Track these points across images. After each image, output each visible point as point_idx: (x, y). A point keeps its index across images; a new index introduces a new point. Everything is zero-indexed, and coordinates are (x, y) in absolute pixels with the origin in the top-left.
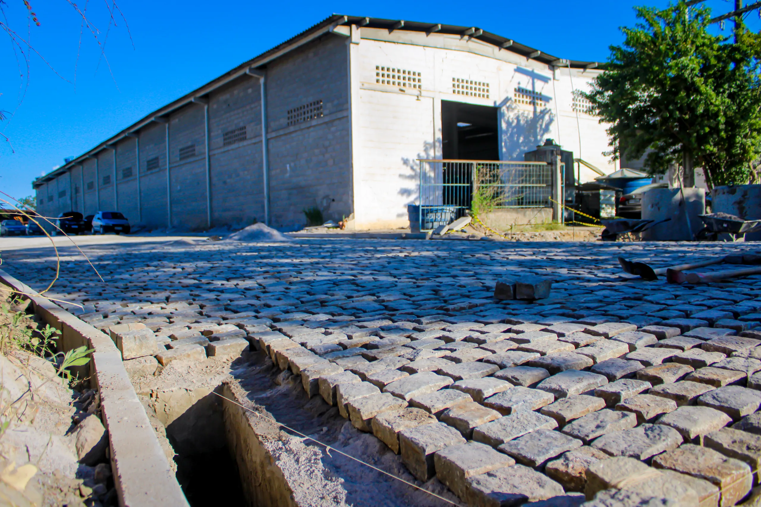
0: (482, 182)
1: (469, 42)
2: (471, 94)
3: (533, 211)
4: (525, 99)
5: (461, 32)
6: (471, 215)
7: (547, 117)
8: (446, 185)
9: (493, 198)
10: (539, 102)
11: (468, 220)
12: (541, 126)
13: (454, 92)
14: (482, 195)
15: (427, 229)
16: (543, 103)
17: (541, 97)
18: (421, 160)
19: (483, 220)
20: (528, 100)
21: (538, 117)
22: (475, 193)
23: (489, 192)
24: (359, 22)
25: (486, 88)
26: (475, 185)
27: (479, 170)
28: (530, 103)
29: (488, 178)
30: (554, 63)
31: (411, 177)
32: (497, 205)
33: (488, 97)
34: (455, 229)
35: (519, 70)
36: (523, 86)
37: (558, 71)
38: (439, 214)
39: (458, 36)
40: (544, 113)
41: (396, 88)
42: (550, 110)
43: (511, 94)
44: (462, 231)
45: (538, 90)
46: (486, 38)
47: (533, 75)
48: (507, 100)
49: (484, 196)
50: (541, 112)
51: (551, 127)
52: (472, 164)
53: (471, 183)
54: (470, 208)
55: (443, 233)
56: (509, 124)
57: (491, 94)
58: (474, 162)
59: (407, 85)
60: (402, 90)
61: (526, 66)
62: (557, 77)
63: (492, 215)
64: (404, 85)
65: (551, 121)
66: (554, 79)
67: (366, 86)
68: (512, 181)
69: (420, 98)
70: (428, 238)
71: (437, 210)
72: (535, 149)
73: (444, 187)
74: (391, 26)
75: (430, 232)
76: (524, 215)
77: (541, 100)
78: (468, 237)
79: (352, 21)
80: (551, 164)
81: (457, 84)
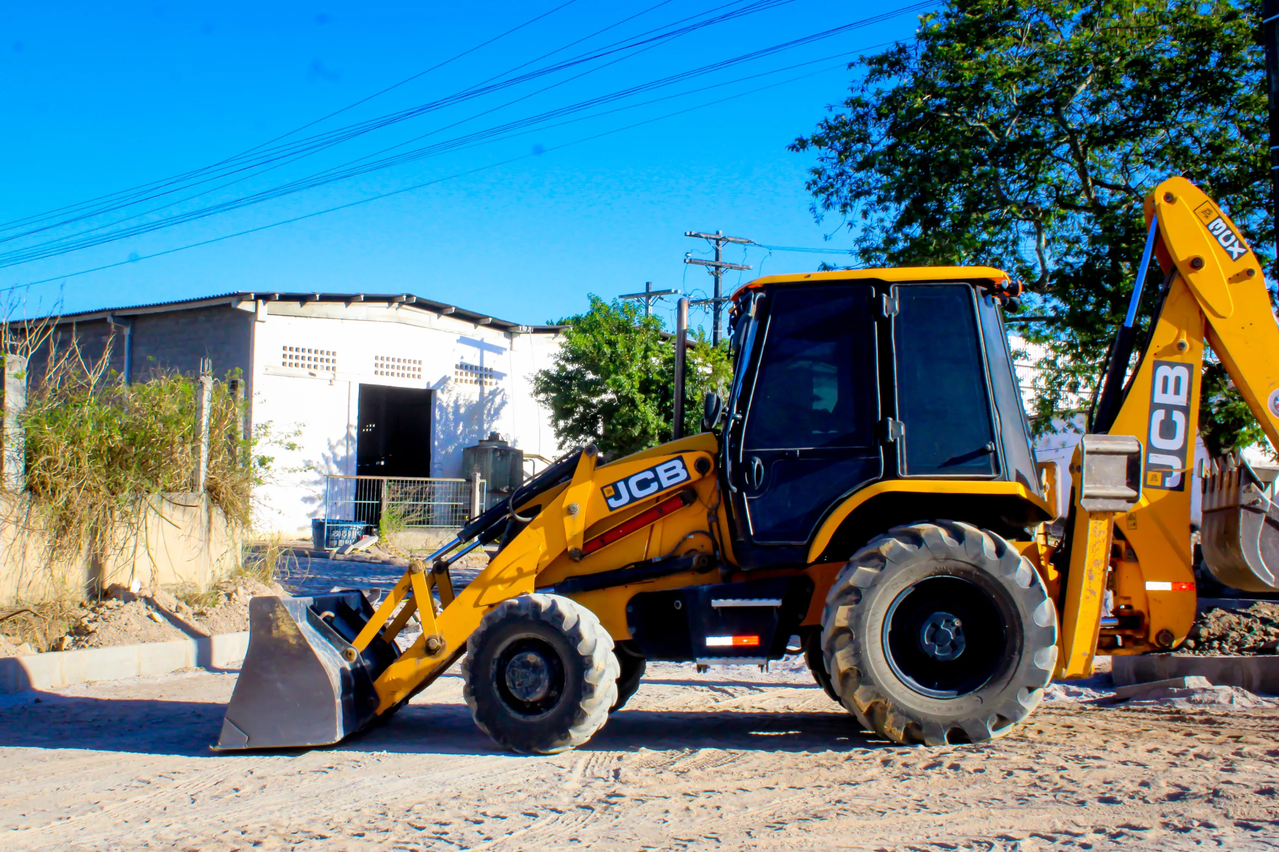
0: (393, 499)
1: (399, 310)
2: (398, 374)
3: (447, 531)
4: (469, 378)
5: (390, 299)
6: (378, 535)
7: (498, 400)
8: (358, 502)
9: (404, 516)
10: (488, 380)
11: (375, 539)
12: (489, 410)
13: (376, 372)
14: (391, 513)
15: (332, 547)
16: (494, 381)
17: (490, 373)
18: (327, 460)
19: (391, 539)
20: (474, 378)
21: (484, 400)
22: (384, 510)
23: (400, 510)
24: (266, 297)
25: (417, 366)
26: (385, 503)
27: (390, 487)
28: (476, 382)
29: (399, 495)
30: (512, 330)
31: (316, 483)
32: (408, 524)
33: (419, 377)
34: (360, 549)
35: (464, 340)
36: (469, 361)
37: (516, 340)
38: (345, 532)
39: (386, 304)
40: (494, 393)
41: (306, 371)
42: (503, 390)
43: (451, 372)
44: (367, 551)
45: (487, 365)
46: (422, 304)
47: (482, 346)
48: (444, 380)
49: (394, 514)
50: (491, 393)
51: (503, 412)
52: (382, 481)
53: (381, 501)
54: (378, 527)
55: (347, 552)
57: (423, 373)
58: (385, 478)
59: (319, 367)
60: (312, 374)
61: (473, 335)
62: (514, 348)
63: (401, 535)
64: (315, 367)
65: (503, 403)
66: (511, 349)
67: (271, 371)
68: (425, 499)
69: (333, 382)
70: (331, 557)
71: (343, 528)
72: (476, 443)
73: (356, 504)
74: (302, 299)
75: (335, 550)
76: (437, 536)
77: (491, 377)
78: (371, 558)
79: (258, 297)
80: (470, 480)
81: (381, 363)
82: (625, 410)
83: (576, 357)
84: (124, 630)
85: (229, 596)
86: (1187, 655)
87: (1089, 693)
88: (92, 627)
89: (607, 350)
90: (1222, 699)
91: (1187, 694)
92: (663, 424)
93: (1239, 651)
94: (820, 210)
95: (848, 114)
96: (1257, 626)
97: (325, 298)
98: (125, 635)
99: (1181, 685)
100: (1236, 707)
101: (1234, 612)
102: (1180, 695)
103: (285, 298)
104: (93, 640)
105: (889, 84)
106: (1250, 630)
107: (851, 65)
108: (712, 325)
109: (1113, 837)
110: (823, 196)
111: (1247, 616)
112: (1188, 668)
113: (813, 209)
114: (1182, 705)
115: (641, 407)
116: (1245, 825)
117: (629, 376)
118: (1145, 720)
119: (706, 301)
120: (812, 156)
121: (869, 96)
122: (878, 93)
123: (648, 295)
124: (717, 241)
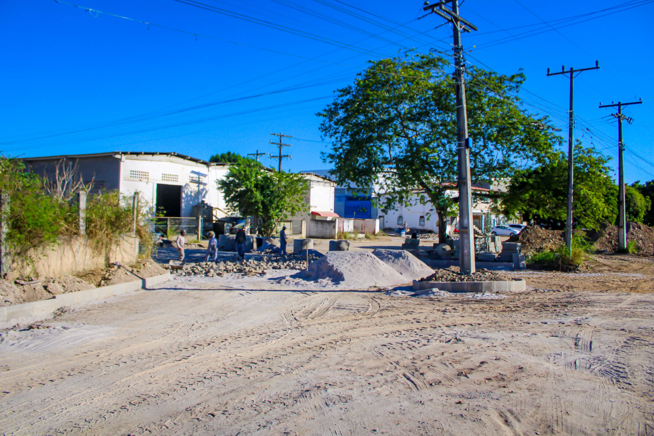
0: (171, 225)
1: (171, 157)
2: (170, 180)
3: (190, 236)
4: (194, 184)
5: (167, 154)
7: (204, 192)
8: (159, 226)
10: (201, 185)
12: (201, 195)
13: (162, 179)
16: (203, 186)
17: (202, 183)
20: (196, 185)
21: (199, 193)
22: (169, 229)
23: (174, 229)
24: (125, 153)
25: (177, 177)
26: (169, 226)
27: (170, 221)
29: (172, 223)
30: (209, 164)
33: (177, 181)
37: (210, 168)
39: (166, 156)
40: (203, 190)
41: (138, 179)
42: (206, 188)
43: (188, 182)
45: (201, 180)
46: (179, 156)
48: (186, 184)
49: (171, 230)
51: (207, 196)
53: (167, 225)
56: (187, 195)
57: (179, 180)
58: (168, 218)
59: (143, 178)
60: (140, 180)
62: (210, 170)
65: (206, 192)
67: (126, 179)
68: (181, 225)
69: (148, 183)
72: (196, 204)
74: (137, 154)
79: (123, 153)
80: (198, 218)
81: (164, 176)
82: (249, 193)
83: (233, 175)
84: (120, 278)
85: (144, 265)
86: (433, 282)
87: (409, 293)
88: (110, 277)
89: (243, 172)
90: (442, 294)
91: (433, 293)
92: (262, 198)
93: (446, 281)
94: (323, 137)
95: (333, 106)
96: (451, 274)
97: (146, 154)
98: (121, 280)
99: (432, 291)
100: (445, 296)
101: (445, 270)
102: (431, 293)
103: (132, 153)
104: (112, 282)
105: (346, 98)
106: (449, 275)
107: (334, 92)
108: (278, 165)
109: (421, 330)
110: (324, 132)
111: (448, 270)
112: (434, 286)
113: (321, 137)
114: (432, 296)
115: (255, 192)
116: (447, 326)
117: (251, 182)
118: (423, 301)
119: (276, 157)
120: (321, 119)
121: (339, 101)
122: (342, 101)
123: (257, 154)
124: (281, 136)
